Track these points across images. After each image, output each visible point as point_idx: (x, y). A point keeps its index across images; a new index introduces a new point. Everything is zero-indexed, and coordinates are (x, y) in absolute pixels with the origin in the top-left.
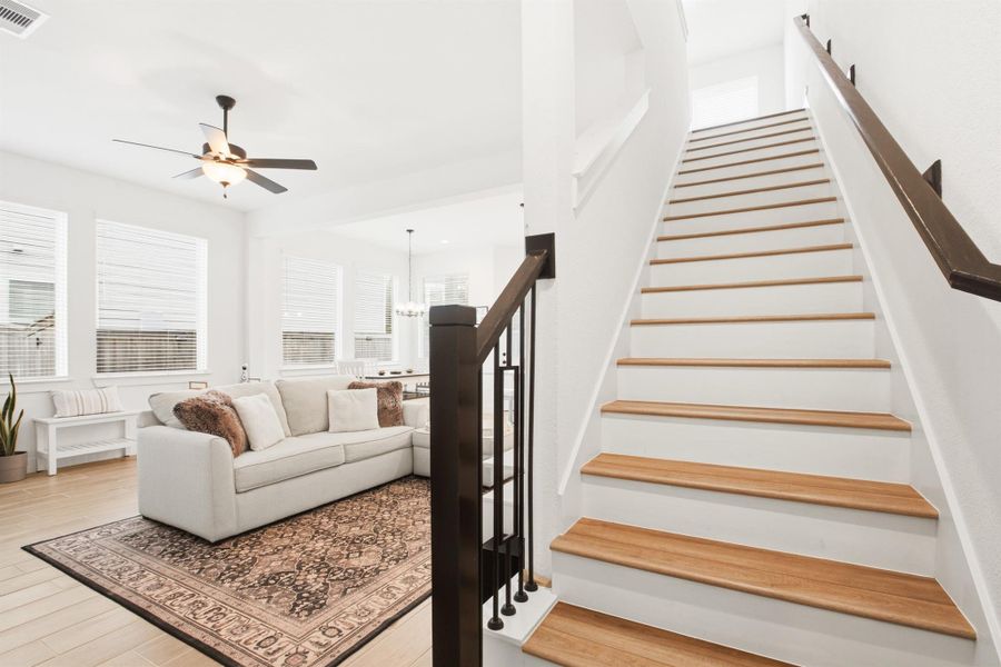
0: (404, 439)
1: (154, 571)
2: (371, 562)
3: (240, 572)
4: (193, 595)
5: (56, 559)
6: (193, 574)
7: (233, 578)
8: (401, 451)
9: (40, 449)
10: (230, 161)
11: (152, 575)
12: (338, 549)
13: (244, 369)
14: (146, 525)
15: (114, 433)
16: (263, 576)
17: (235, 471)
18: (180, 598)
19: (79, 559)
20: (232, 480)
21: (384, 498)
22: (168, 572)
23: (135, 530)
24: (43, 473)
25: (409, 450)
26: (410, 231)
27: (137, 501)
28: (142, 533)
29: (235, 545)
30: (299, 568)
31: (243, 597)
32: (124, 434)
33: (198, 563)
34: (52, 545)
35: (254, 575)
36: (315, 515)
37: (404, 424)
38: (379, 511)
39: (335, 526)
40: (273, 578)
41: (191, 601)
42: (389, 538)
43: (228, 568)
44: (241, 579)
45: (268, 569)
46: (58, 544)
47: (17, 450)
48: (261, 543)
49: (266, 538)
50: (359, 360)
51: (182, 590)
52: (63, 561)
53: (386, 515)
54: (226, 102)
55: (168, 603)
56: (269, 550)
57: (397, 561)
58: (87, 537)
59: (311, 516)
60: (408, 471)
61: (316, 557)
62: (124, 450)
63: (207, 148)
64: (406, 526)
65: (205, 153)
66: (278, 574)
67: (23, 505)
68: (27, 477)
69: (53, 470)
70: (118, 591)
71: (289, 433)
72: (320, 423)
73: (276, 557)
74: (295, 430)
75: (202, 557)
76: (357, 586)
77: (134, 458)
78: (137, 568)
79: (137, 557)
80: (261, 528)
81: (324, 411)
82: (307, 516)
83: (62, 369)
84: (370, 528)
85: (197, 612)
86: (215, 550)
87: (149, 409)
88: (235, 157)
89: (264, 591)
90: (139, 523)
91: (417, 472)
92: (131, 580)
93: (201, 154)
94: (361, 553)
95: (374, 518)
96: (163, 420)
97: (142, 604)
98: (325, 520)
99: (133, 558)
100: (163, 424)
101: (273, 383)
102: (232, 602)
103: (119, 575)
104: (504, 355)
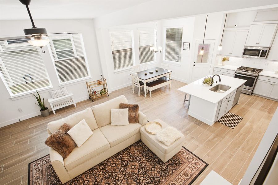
13: (101, 76)
19: (34, 178)
37: (138, 123)
46: (35, 165)
52: (31, 179)
58: (43, 161)
60: (139, 139)
69: (55, 113)
104: (195, 62)
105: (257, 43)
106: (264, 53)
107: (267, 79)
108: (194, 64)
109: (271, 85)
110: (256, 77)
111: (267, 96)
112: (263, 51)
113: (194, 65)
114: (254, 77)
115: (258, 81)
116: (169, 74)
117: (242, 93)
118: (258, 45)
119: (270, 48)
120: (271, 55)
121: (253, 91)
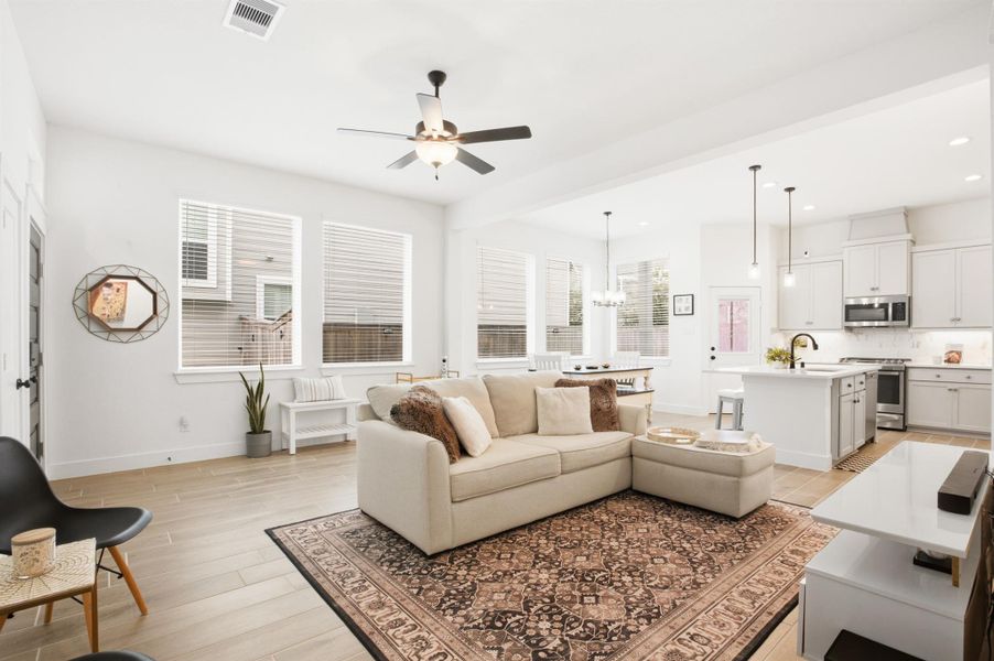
0: (623, 448)
1: (375, 583)
2: (614, 614)
3: (462, 602)
4: (415, 627)
5: (290, 549)
6: (412, 594)
7: (456, 609)
8: (618, 462)
9: (284, 430)
10: (441, 138)
11: (372, 588)
12: (568, 588)
13: (444, 361)
14: (364, 522)
15: (338, 419)
16: (486, 613)
17: (451, 477)
18: (402, 628)
19: (309, 552)
20: (448, 489)
21: (605, 518)
22: (388, 587)
23: (355, 525)
24: (285, 452)
25: (627, 460)
26: (608, 213)
27: (356, 491)
28: (361, 530)
29: (451, 561)
30: (527, 609)
31: (468, 640)
32: (345, 419)
33: (416, 581)
34: (287, 530)
35: (477, 608)
36: (530, 530)
37: (620, 430)
38: (603, 536)
39: (556, 551)
40: (500, 619)
41: (414, 634)
42: (627, 579)
43: (448, 594)
44: (464, 612)
45: (491, 604)
46: (292, 532)
47: (265, 429)
48: (478, 563)
49: (483, 558)
50: (553, 353)
51: (403, 616)
52: (295, 553)
53: (614, 543)
54: (437, 78)
55: (391, 632)
56: (488, 575)
57: (649, 619)
58: (315, 527)
59: (526, 532)
60: (625, 485)
61: (543, 595)
62: (345, 435)
63: (421, 127)
64: (645, 564)
65: (418, 133)
66: (505, 613)
67: (267, 482)
68: (270, 454)
69: (293, 451)
70: (341, 602)
71: (497, 433)
72: (528, 424)
73: (496, 586)
74: (503, 430)
75: (420, 573)
76: (606, 654)
77: (353, 443)
78: (358, 576)
79: (357, 561)
80: (474, 543)
81: (533, 411)
82: (521, 532)
83: (297, 359)
84: (598, 561)
85: (421, 654)
86: (432, 564)
87: (366, 402)
88: (446, 134)
89: (491, 637)
90: (358, 518)
91: (638, 486)
92: (354, 590)
93: (414, 134)
94: (597, 597)
95: (600, 545)
96: (379, 414)
97: (365, 627)
98: (543, 541)
99: (354, 560)
100: (380, 419)
101: (480, 377)
102: (457, 646)
103: (343, 581)
104: (713, 349)
105: (873, 289)
106: (899, 312)
107: (931, 375)
108: (713, 353)
109: (950, 390)
110: (902, 374)
111: (949, 427)
112: (894, 305)
113: (713, 358)
114: (897, 373)
115: (911, 385)
116: (644, 374)
117: (879, 428)
118: (877, 293)
119: (910, 298)
120: (919, 313)
121: (904, 415)
